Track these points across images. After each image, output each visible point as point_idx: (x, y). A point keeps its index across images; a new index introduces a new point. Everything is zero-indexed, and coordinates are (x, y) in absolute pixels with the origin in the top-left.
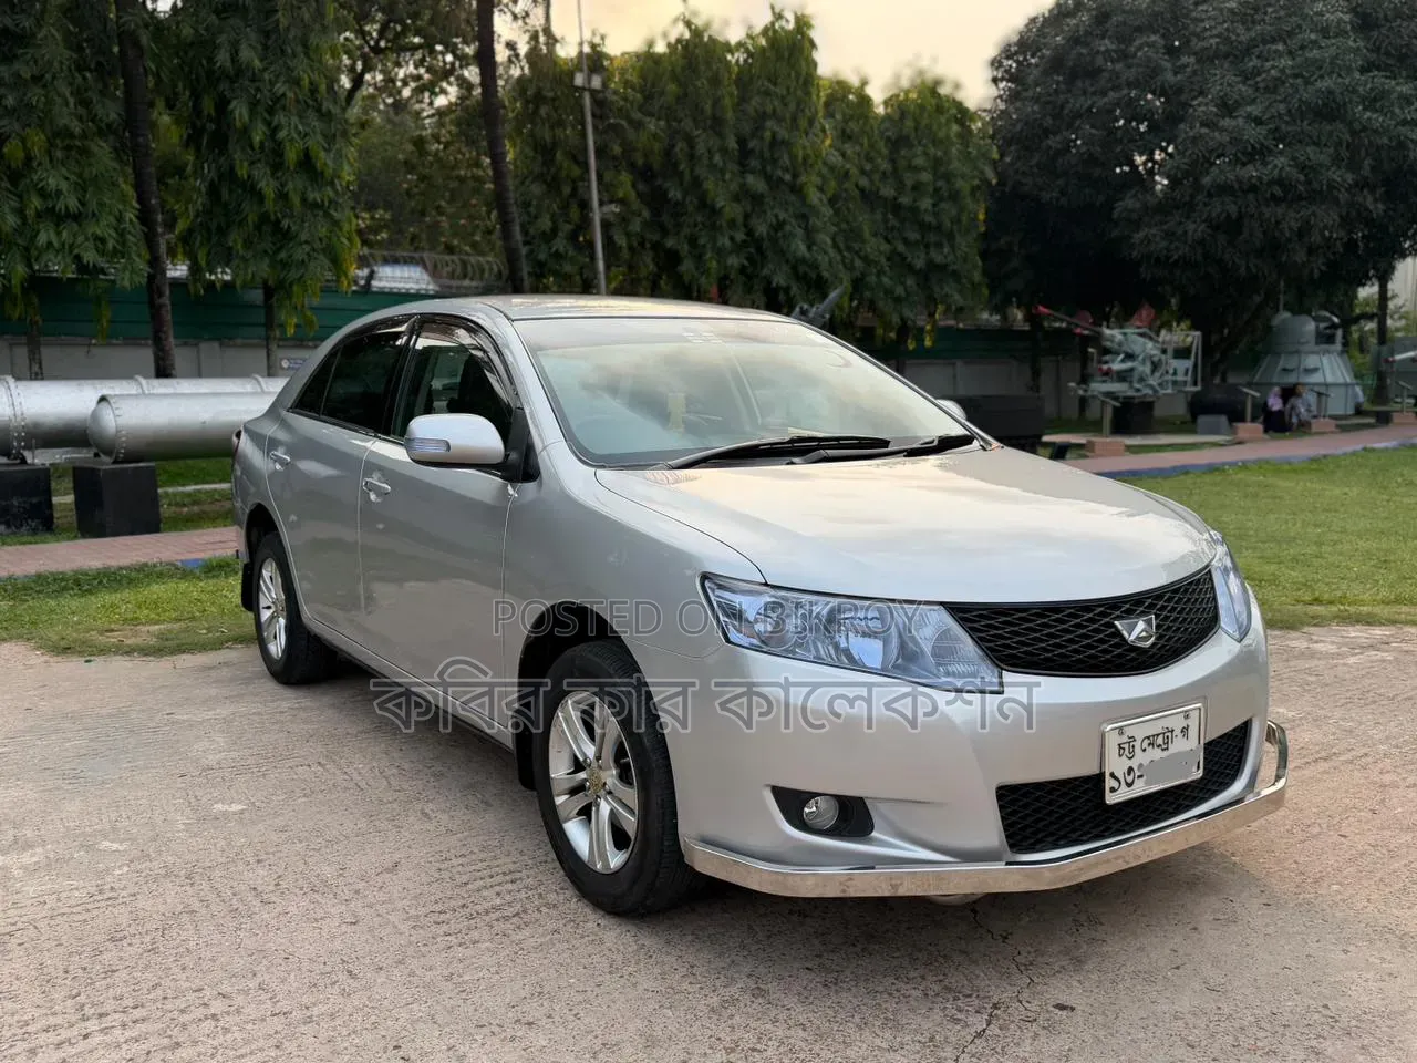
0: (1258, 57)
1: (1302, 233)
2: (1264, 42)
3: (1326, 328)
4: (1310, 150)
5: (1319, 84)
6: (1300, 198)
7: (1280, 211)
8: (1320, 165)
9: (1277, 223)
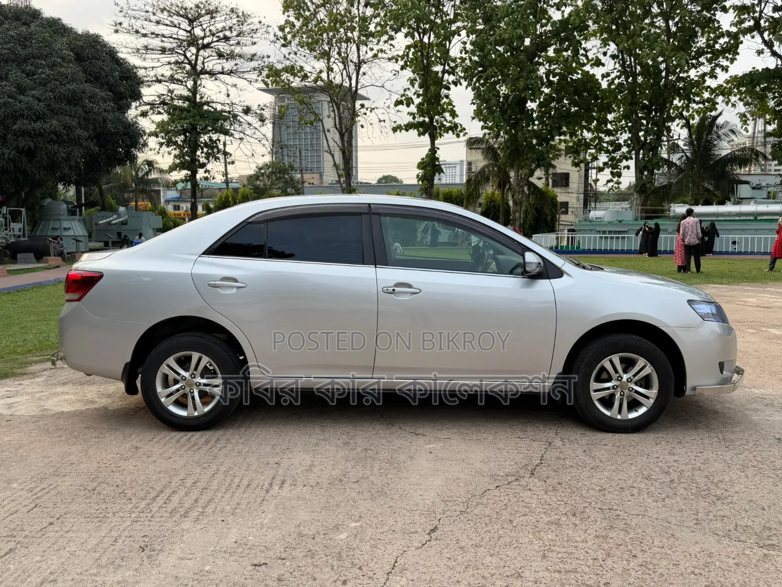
0: (31, 65)
1: (67, 159)
2: (34, 57)
3: (72, 207)
4: (67, 118)
5: (68, 86)
6: (64, 142)
7: (56, 147)
8: (73, 127)
9: (55, 153)
